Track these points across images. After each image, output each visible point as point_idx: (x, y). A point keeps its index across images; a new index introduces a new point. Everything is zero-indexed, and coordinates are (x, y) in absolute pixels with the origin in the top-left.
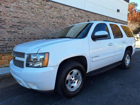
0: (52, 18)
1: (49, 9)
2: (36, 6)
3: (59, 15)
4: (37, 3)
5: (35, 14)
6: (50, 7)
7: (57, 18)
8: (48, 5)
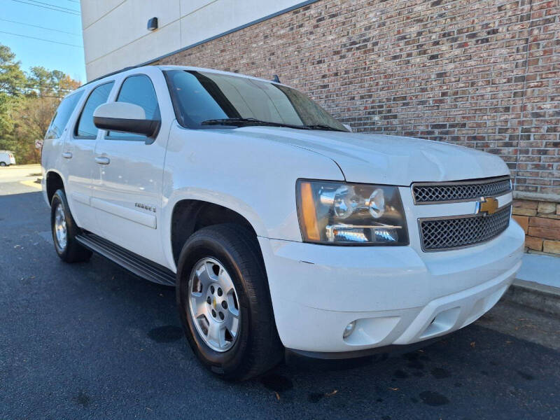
0: (320, 62)
1: (311, 33)
2: (281, 42)
3: (344, 40)
4: (282, 32)
5: (277, 67)
6: (315, 23)
7: (336, 53)
8: (309, 18)
